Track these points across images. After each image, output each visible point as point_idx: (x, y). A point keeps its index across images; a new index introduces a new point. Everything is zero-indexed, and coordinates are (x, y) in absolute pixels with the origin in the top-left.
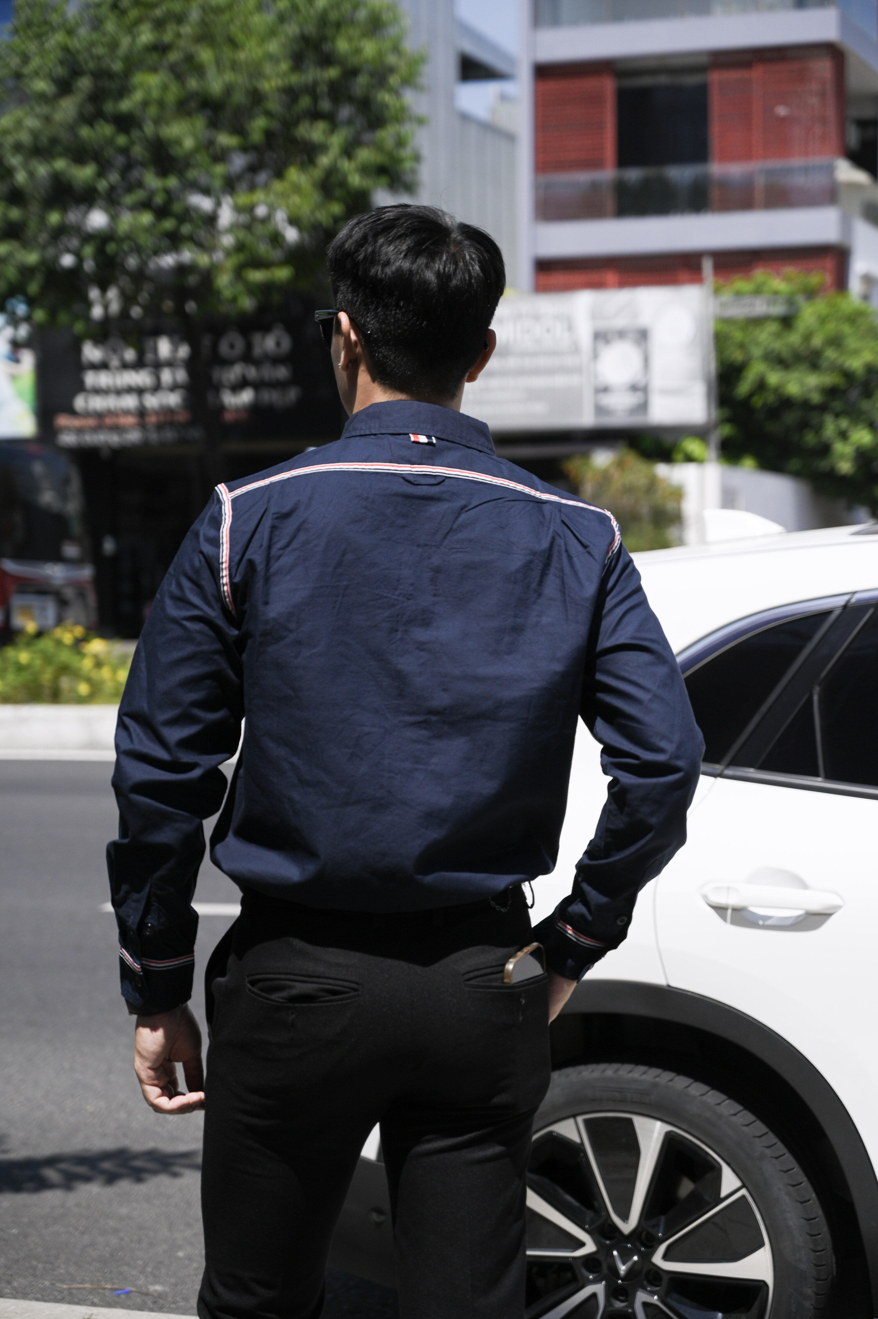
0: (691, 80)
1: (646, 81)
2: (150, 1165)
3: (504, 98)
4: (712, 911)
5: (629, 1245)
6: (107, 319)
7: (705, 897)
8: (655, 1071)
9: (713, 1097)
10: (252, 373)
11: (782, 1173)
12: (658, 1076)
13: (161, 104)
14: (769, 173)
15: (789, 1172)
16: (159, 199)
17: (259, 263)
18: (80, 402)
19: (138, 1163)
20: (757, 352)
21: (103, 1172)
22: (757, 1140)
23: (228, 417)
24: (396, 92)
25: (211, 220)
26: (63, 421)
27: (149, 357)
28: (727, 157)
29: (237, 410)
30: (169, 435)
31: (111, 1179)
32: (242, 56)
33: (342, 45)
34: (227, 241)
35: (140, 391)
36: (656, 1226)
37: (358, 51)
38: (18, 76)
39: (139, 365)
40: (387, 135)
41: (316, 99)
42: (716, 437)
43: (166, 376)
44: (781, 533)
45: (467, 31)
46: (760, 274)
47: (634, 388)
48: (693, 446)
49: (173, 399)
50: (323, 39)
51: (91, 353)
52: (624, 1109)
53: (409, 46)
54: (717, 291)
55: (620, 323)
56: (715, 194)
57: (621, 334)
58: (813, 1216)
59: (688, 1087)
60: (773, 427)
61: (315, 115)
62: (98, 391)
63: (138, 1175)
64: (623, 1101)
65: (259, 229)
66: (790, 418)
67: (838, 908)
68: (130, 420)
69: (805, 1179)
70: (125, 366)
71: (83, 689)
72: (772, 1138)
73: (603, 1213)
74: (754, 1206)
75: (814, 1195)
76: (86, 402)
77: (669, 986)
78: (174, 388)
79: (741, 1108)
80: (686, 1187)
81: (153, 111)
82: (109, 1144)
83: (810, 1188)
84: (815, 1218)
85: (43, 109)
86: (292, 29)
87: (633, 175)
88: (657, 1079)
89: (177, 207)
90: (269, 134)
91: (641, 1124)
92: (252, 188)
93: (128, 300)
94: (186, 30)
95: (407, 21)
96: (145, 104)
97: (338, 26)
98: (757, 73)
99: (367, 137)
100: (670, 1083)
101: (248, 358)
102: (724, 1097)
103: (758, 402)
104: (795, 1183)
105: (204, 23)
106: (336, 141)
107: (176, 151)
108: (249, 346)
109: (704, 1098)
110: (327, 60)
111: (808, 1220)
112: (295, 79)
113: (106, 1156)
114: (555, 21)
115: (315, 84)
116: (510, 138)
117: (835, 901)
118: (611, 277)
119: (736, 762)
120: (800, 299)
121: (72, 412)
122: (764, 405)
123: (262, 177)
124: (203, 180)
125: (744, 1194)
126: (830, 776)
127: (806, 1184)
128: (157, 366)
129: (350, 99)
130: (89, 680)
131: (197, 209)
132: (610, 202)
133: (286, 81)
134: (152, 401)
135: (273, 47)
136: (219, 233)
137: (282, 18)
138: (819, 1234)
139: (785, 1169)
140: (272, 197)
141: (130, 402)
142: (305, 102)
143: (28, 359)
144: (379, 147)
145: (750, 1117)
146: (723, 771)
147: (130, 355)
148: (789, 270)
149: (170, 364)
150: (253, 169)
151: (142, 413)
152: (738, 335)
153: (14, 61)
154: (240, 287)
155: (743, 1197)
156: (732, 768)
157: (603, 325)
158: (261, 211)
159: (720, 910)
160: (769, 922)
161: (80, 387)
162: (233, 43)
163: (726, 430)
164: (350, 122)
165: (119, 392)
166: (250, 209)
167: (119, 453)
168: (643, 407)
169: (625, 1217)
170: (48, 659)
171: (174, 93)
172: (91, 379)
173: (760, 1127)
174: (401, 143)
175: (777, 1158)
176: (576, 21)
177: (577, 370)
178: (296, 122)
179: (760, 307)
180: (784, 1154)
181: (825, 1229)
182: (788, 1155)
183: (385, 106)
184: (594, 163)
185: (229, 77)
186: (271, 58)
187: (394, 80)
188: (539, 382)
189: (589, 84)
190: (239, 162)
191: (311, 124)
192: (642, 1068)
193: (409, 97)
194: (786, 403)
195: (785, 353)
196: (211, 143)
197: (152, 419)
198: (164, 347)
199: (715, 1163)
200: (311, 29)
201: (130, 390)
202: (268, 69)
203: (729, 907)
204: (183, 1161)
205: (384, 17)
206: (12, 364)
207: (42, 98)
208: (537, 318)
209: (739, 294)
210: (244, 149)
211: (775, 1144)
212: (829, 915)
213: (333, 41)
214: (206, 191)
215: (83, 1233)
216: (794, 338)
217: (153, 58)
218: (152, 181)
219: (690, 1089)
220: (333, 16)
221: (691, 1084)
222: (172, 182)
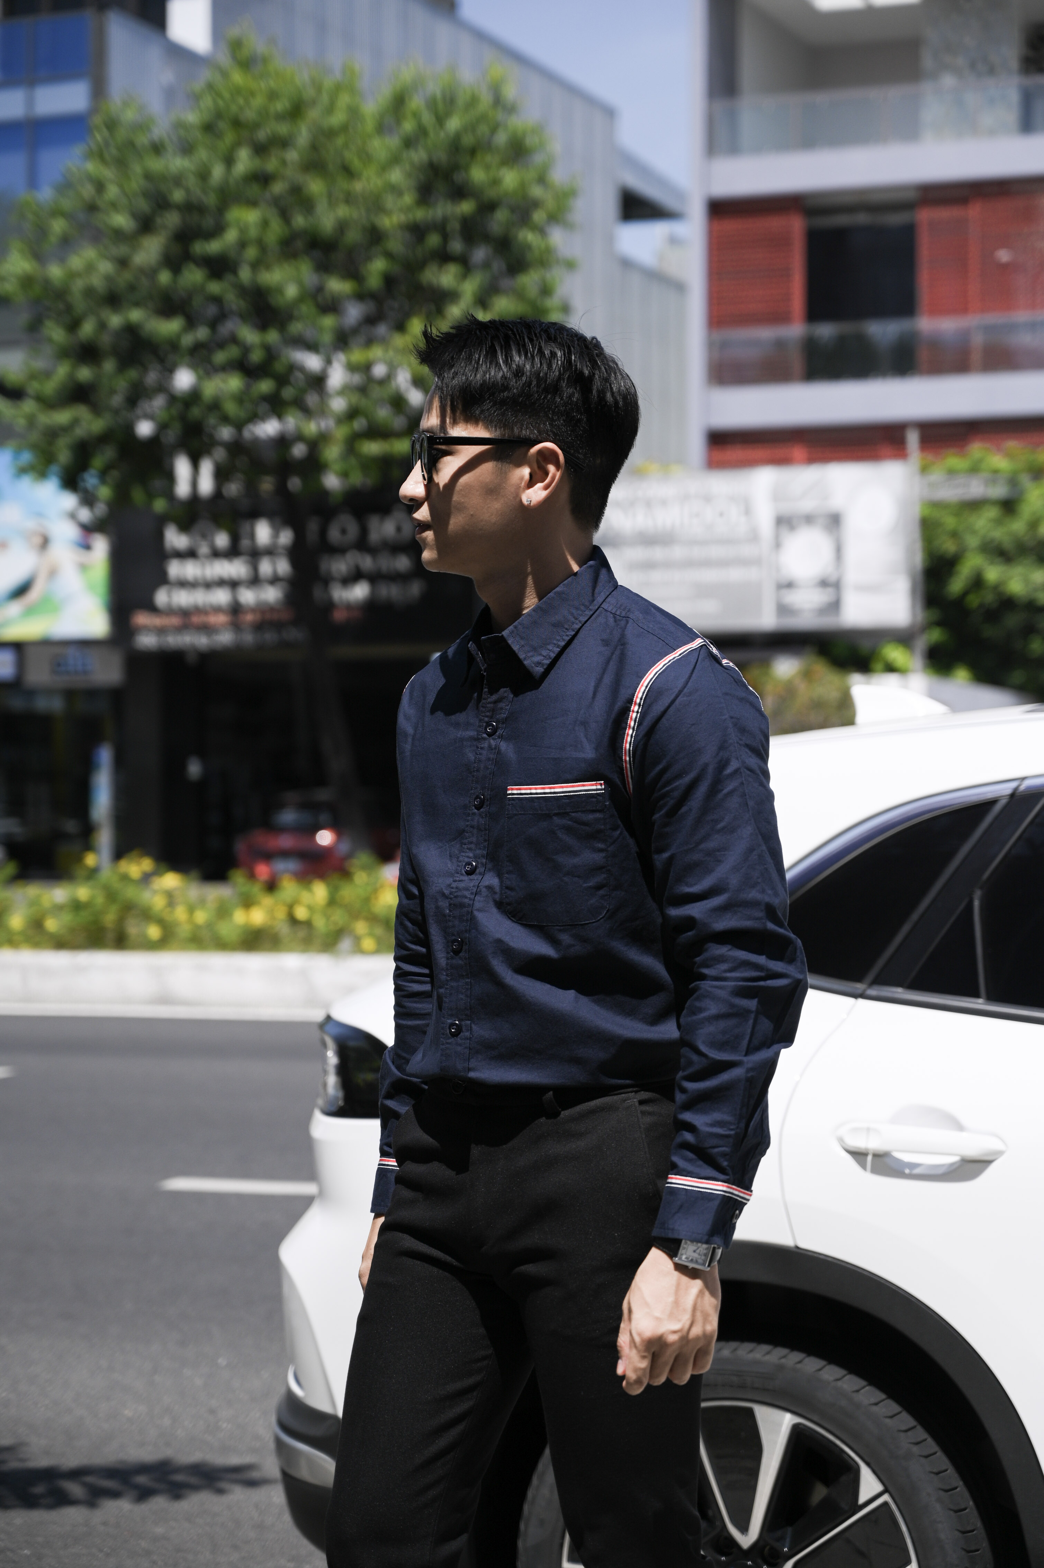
0: (895, 219)
1: (842, 220)
2: (193, 1480)
3: (674, 241)
4: (848, 1157)
5: (749, 1563)
6: (195, 497)
7: (841, 1140)
8: (781, 1351)
9: (850, 1383)
10: (367, 563)
11: (933, 1475)
12: (784, 1357)
13: (261, 244)
14: (988, 329)
15: (941, 1474)
16: (256, 356)
17: (375, 432)
18: (162, 597)
19: (179, 1478)
20: (973, 542)
21: (136, 1487)
22: (902, 1435)
23: (339, 616)
24: (542, 231)
25: (318, 381)
26: (142, 619)
27: (245, 543)
28: (937, 311)
29: (349, 607)
30: (270, 637)
31: (144, 1494)
32: (358, 186)
33: (477, 175)
34: (338, 404)
35: (233, 584)
36: (781, 1539)
37: (496, 182)
38: (92, 208)
39: (232, 552)
40: (529, 281)
41: (445, 237)
42: (922, 643)
43: (266, 567)
44: (945, 714)
45: (630, 161)
46: (977, 449)
47: (824, 583)
48: (895, 654)
49: (272, 595)
50: (455, 167)
51: (175, 539)
52: (741, 1396)
53: (558, 176)
54: (924, 470)
55: (807, 505)
56: (923, 355)
57: (809, 519)
58: (969, 1528)
59: (820, 1370)
60: (989, 632)
61: (444, 257)
62: (183, 584)
63: (177, 1491)
64: (743, 1387)
65: (376, 392)
66: (1012, 621)
67: (1000, 1153)
68: (221, 619)
69: (961, 1483)
70: (216, 554)
71: (154, 932)
72: (921, 1433)
73: (718, 1523)
74: (898, 1515)
75: (971, 1503)
76: (169, 596)
77: (797, 1247)
78: (274, 580)
79: (883, 1396)
80: (819, 1493)
81: (251, 253)
82: (147, 1454)
83: (967, 1494)
84: (973, 1531)
85: (122, 250)
86: (419, 156)
87: (826, 331)
88: (783, 1361)
89: (279, 367)
90: (389, 281)
91: (764, 1415)
92: (369, 342)
93: (221, 475)
94: (292, 156)
95: (556, 147)
96: (242, 244)
97: (473, 152)
98: (974, 211)
99: (505, 283)
100: (799, 1366)
101: (362, 545)
102: (863, 1383)
103: (973, 601)
104: (948, 1487)
105: (314, 147)
106: (469, 288)
107: (277, 301)
108: (364, 532)
109: (839, 1383)
110: (459, 192)
111: (963, 1533)
112: (420, 214)
113: (144, 1468)
114: (734, 149)
115: (445, 221)
116: (679, 287)
117: (995, 1145)
118: (798, 451)
119: (882, 980)
120: (1025, 480)
121: (152, 608)
122: (981, 606)
123: (382, 329)
124: (309, 333)
125: (887, 1500)
126: (992, 997)
127: (961, 1488)
128: (255, 555)
129: (486, 238)
130: (161, 922)
131: (302, 369)
132: (797, 362)
133: (411, 216)
134: (248, 597)
135: (396, 176)
136: (329, 396)
137: (409, 143)
138: (978, 1550)
139: (935, 1470)
140: (391, 353)
141: (222, 597)
142: (433, 240)
143: (101, 546)
144: (520, 295)
145: (894, 1407)
146: (865, 990)
147: (222, 540)
148: (1012, 444)
149: (270, 552)
150: (371, 320)
151: (236, 609)
152: (950, 522)
153: (87, 191)
154: (353, 461)
155: (886, 1504)
156: (876, 987)
157: (787, 508)
158: (379, 370)
159: (858, 1155)
160: (917, 1171)
161: (163, 579)
162: (349, 172)
163: (936, 635)
164: (486, 265)
165: (209, 585)
166: (366, 368)
167: (208, 657)
168: (835, 606)
169: (744, 1528)
170: (111, 896)
171: (276, 229)
172: (175, 569)
173: (906, 1420)
174: (546, 291)
175: (927, 1457)
176: (758, 149)
177: (756, 562)
178: (421, 265)
179: (976, 488)
180: (935, 1453)
181: (985, 1544)
182: (940, 1454)
183: (529, 247)
184: (780, 317)
185: (343, 211)
186: (396, 190)
187: (538, 216)
188: (710, 576)
189: (774, 223)
190: (354, 313)
191: (440, 266)
192: (765, 1348)
193: (557, 237)
194: (1008, 603)
195: (1007, 543)
196: (320, 289)
197: (249, 618)
198: (263, 532)
199: (852, 1463)
200: (441, 157)
201: (221, 583)
202: (389, 201)
203: (870, 1152)
204: (234, 1476)
205: (530, 141)
206: (83, 552)
207: (118, 235)
208: (708, 499)
209: (952, 473)
210: (360, 296)
211: (925, 1440)
212: (989, 1162)
213: (467, 168)
214: (312, 347)
215: (108, 1555)
216: (1018, 526)
217: (254, 190)
218: (249, 335)
219: (821, 1372)
220: (468, 140)
221: (824, 1367)
222: (273, 336)
